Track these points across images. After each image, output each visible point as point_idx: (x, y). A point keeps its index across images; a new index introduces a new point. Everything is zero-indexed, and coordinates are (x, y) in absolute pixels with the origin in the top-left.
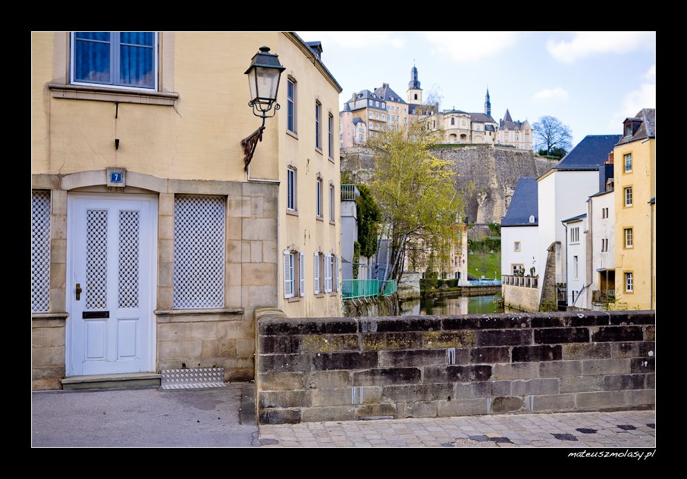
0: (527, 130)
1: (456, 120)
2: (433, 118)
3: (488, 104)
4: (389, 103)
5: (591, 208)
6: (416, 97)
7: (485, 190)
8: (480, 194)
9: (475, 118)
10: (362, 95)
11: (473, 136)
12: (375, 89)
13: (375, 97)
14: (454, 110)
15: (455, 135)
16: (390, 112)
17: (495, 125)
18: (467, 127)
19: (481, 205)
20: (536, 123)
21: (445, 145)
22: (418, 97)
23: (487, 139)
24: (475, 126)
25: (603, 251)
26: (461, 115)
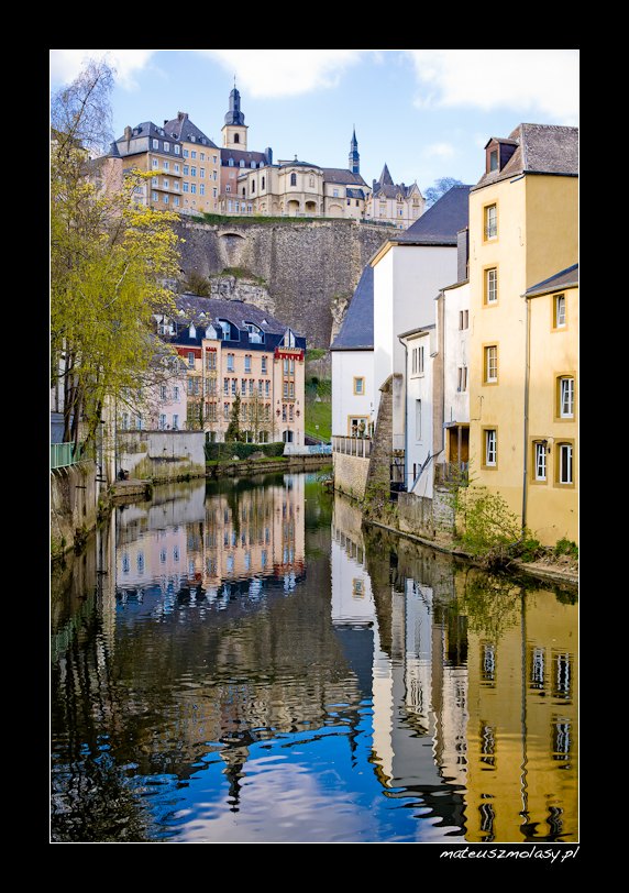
0: (415, 200)
1: (299, 177)
2: (263, 173)
3: (355, 156)
4: (187, 146)
5: (442, 311)
6: (237, 139)
7: (344, 296)
8: (335, 302)
9: (330, 176)
10: (140, 130)
11: (327, 206)
12: (166, 122)
13: (162, 134)
14: (296, 161)
15: (297, 203)
16: (189, 161)
17: (365, 190)
18: (317, 189)
19: (337, 320)
20: (430, 189)
21: (280, 218)
22: (241, 139)
23: (352, 211)
24: (331, 189)
25: (459, 390)
26: (307, 169)
